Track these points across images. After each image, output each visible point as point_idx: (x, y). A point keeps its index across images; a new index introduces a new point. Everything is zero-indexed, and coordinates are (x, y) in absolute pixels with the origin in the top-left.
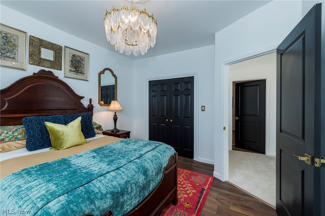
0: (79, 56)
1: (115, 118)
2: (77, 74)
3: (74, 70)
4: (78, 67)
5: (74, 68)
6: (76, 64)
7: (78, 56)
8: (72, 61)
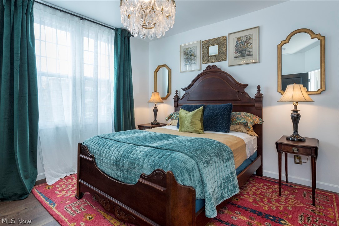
0: (245, 36)
1: (295, 115)
2: (243, 58)
3: (239, 56)
4: (245, 50)
5: (239, 53)
6: (241, 47)
7: (243, 37)
8: (236, 46)
